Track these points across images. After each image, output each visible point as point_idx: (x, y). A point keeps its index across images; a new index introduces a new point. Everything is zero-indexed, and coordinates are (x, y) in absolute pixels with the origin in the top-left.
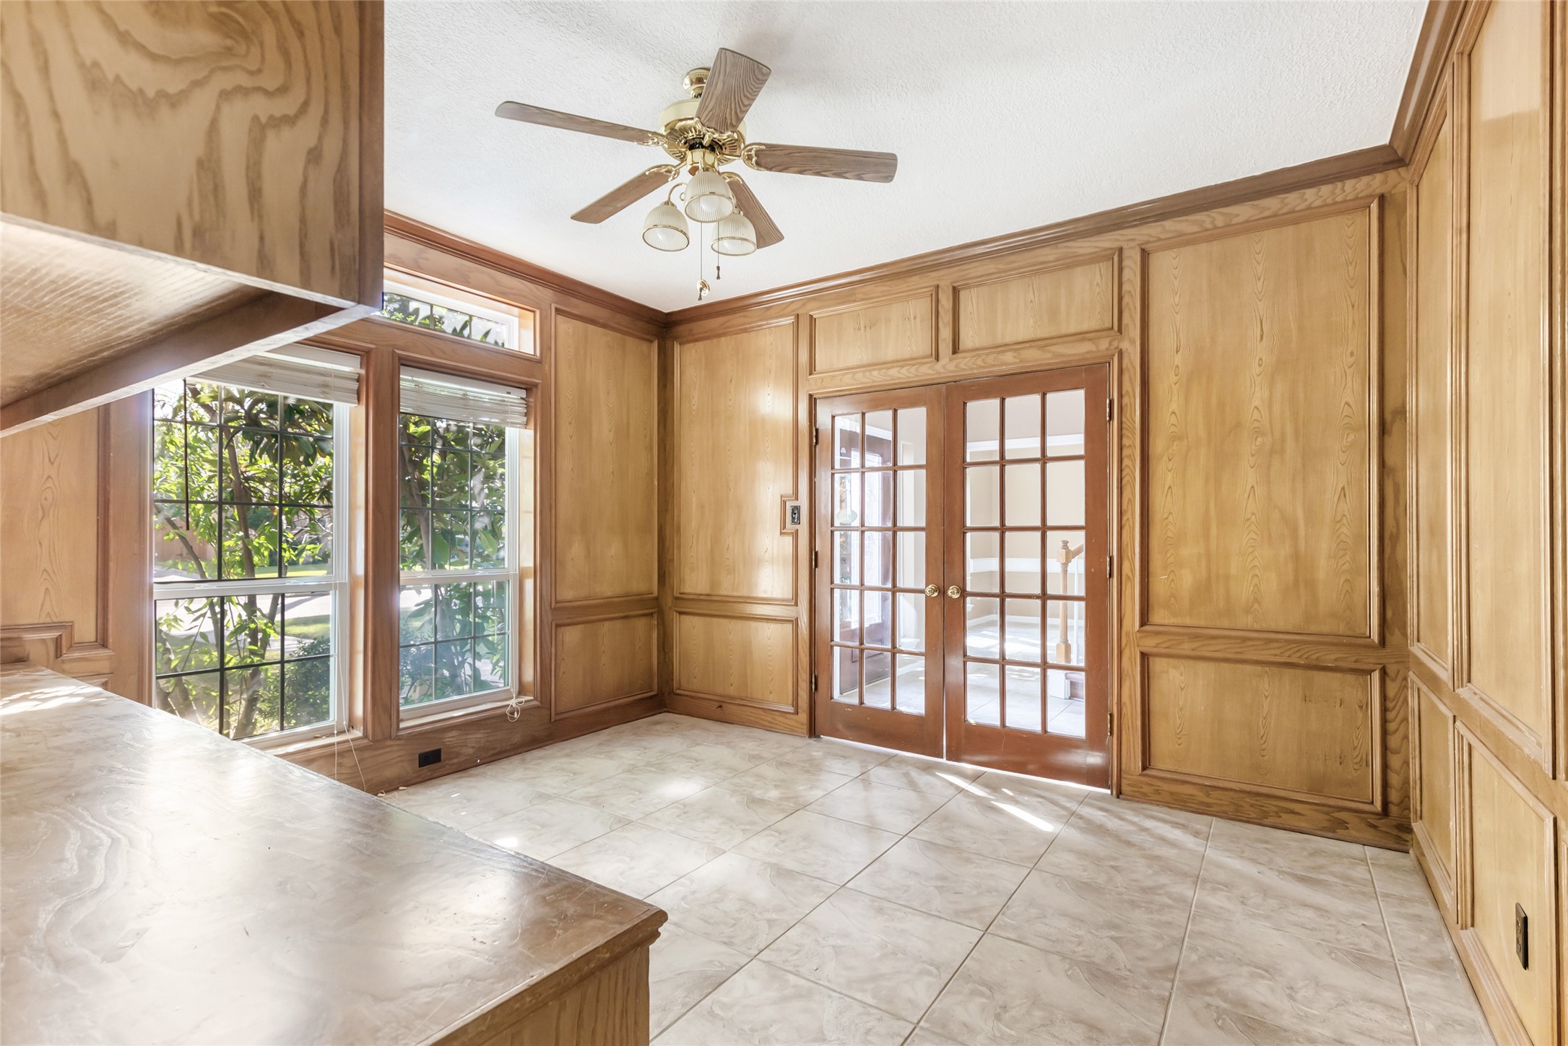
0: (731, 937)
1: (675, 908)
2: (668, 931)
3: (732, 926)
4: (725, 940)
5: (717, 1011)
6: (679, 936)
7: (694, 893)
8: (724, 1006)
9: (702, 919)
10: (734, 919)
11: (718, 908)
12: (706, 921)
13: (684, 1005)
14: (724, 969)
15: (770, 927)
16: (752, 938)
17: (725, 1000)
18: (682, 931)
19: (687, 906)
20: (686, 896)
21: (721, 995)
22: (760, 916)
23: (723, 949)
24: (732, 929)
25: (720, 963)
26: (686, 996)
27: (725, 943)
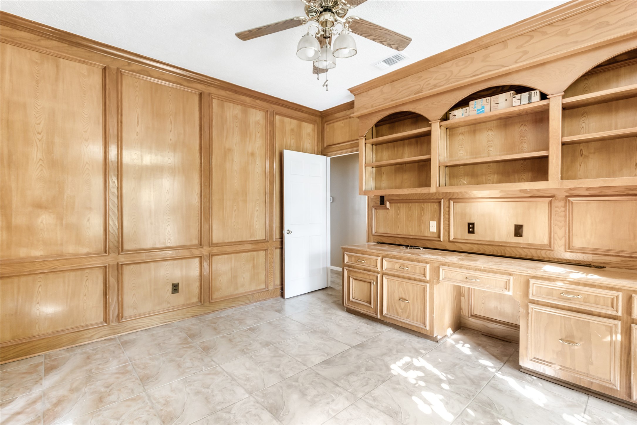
0: (316, 376)
1: (338, 395)
2: (341, 383)
3: (314, 381)
4: (318, 376)
5: (326, 355)
6: (337, 380)
7: (328, 403)
8: (324, 356)
9: (326, 386)
10: (312, 384)
11: (318, 391)
12: (324, 385)
13: (336, 357)
14: (321, 366)
15: (298, 379)
16: (307, 375)
17: (323, 357)
18: (335, 382)
19: (332, 395)
20: (332, 401)
21: (324, 359)
22: (300, 384)
23: (319, 372)
24: (314, 380)
25: (322, 368)
26: (335, 359)
27: (319, 374)
